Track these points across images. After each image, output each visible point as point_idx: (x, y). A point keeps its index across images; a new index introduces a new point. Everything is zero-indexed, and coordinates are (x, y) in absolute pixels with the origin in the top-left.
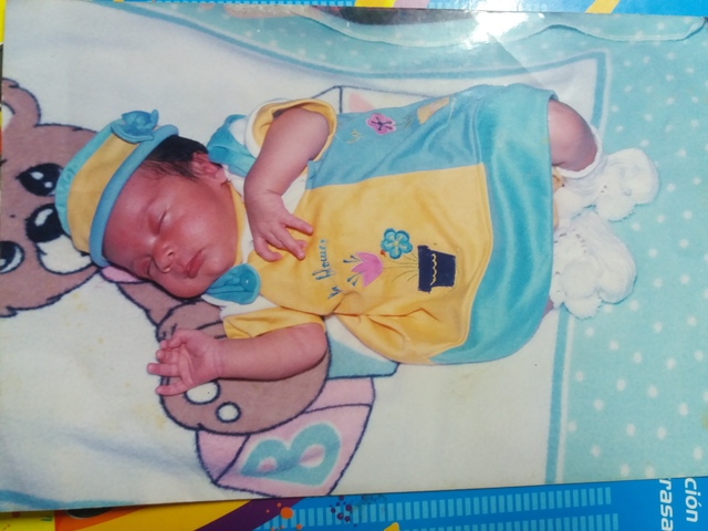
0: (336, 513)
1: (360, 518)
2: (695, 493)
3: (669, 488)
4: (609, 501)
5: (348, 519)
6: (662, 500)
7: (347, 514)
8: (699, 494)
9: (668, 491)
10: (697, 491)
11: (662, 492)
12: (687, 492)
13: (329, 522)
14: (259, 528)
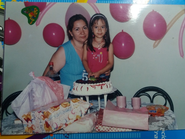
0: (65, 136)
1: (71, 137)
2: (164, 136)
3: (157, 134)
4: (140, 137)
5: (68, 137)
6: (155, 138)
7: (68, 136)
8: (166, 136)
9: (157, 135)
10: (165, 136)
11: (155, 135)
12: (162, 136)
13: (63, 138)
14: (44, 138)
